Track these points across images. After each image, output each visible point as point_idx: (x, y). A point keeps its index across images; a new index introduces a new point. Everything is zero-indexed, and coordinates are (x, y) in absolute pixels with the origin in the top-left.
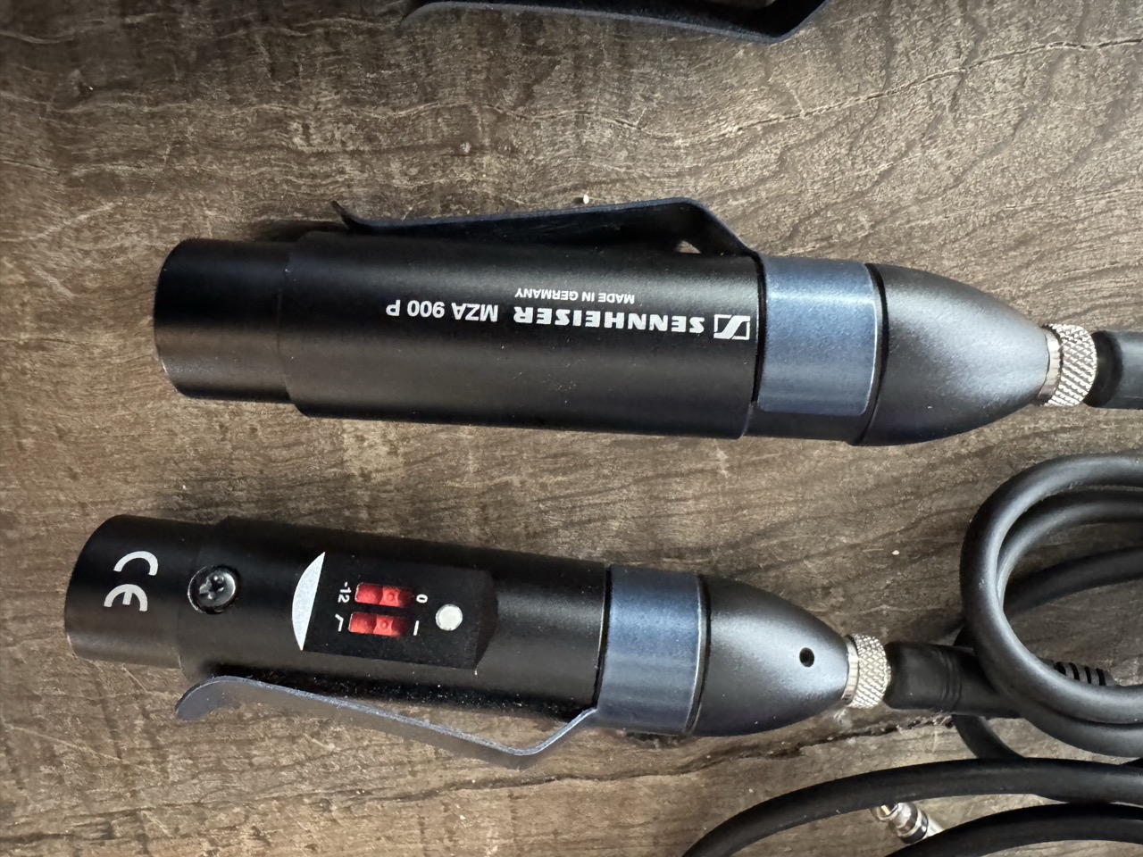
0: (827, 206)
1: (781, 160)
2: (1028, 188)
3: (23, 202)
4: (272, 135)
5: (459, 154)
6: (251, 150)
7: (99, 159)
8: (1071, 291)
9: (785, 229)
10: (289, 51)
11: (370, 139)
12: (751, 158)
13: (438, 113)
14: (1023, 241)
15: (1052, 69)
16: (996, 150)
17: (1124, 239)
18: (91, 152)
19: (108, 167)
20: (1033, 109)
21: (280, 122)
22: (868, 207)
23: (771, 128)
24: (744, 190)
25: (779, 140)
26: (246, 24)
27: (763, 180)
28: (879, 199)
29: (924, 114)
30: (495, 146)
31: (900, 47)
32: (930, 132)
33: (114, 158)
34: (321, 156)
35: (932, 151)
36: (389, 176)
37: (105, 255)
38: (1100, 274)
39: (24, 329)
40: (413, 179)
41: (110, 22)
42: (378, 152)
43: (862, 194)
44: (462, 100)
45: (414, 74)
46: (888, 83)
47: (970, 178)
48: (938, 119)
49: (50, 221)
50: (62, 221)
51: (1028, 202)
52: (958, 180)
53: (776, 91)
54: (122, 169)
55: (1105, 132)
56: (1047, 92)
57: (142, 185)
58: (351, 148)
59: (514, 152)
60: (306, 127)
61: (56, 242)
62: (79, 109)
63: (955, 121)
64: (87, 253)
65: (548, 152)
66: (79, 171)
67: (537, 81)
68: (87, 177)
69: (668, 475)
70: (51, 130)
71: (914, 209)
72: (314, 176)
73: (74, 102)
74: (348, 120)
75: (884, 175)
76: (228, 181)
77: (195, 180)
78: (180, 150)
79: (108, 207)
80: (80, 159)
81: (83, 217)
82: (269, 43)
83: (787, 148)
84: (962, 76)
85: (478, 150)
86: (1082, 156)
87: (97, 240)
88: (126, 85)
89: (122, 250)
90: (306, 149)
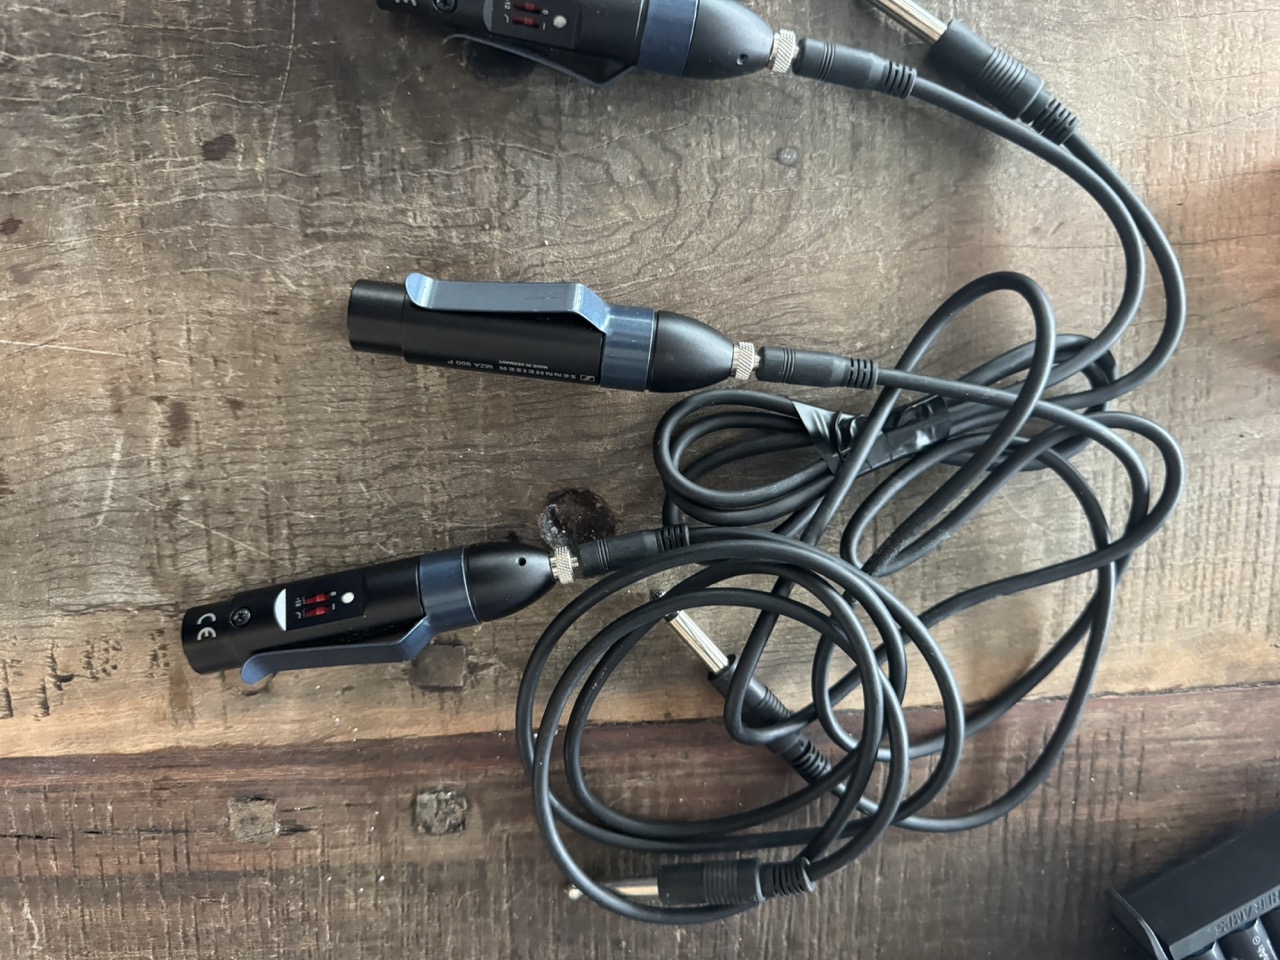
0: (654, 260)
1: (631, 238)
2: (747, 254)
3: (281, 244)
4: (400, 218)
5: (483, 229)
6: (390, 223)
7: (320, 226)
8: (773, 304)
9: (635, 271)
10: (411, 182)
11: (443, 221)
12: (618, 236)
13: (475, 211)
14: (748, 279)
15: (752, 201)
16: (731, 236)
17: (797, 279)
18: (316, 223)
19: (323, 229)
20: (745, 218)
21: (403, 212)
22: (673, 261)
23: (626, 224)
24: (614, 251)
25: (632, 228)
26: (394, 170)
27: (623, 247)
28: (678, 257)
29: (696, 219)
30: (500, 227)
31: (683, 190)
32: (700, 226)
33: (326, 225)
34: (420, 228)
35: (700, 236)
36: (451, 237)
37: (314, 269)
38: (787, 296)
39: (269, 304)
40: (461, 240)
41: (335, 168)
42: (447, 227)
43: (670, 255)
44: (487, 206)
45: (466, 194)
46: (678, 205)
47: (719, 249)
48: (702, 222)
49: (292, 252)
50: (299, 252)
51: (748, 261)
52: (714, 249)
53: (628, 207)
54: (329, 230)
55: (780, 230)
56: (751, 211)
57: (337, 238)
58: (434, 224)
59: (508, 230)
60: (415, 215)
61: (293, 262)
62: (315, 204)
63: (711, 223)
64: (306, 268)
65: (524, 230)
66: (309, 231)
67: (521, 198)
68: (313, 234)
69: (580, 394)
70: (300, 212)
71: (695, 263)
72: (416, 237)
73: (312, 201)
74: (434, 212)
75: (680, 246)
76: (377, 237)
77: (362, 236)
78: (357, 222)
79: (319, 247)
80: (311, 225)
81: (307, 252)
82: (402, 178)
83: (634, 233)
84: (712, 203)
85: (492, 228)
86: (771, 240)
87: (312, 262)
88: (337, 194)
89: (323, 267)
90: (414, 225)
